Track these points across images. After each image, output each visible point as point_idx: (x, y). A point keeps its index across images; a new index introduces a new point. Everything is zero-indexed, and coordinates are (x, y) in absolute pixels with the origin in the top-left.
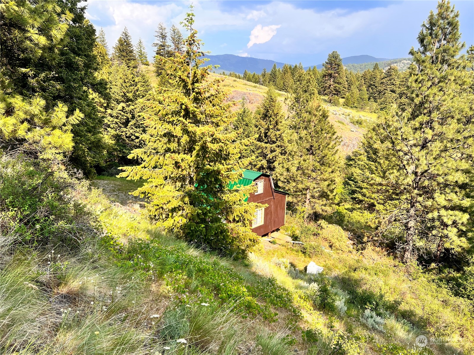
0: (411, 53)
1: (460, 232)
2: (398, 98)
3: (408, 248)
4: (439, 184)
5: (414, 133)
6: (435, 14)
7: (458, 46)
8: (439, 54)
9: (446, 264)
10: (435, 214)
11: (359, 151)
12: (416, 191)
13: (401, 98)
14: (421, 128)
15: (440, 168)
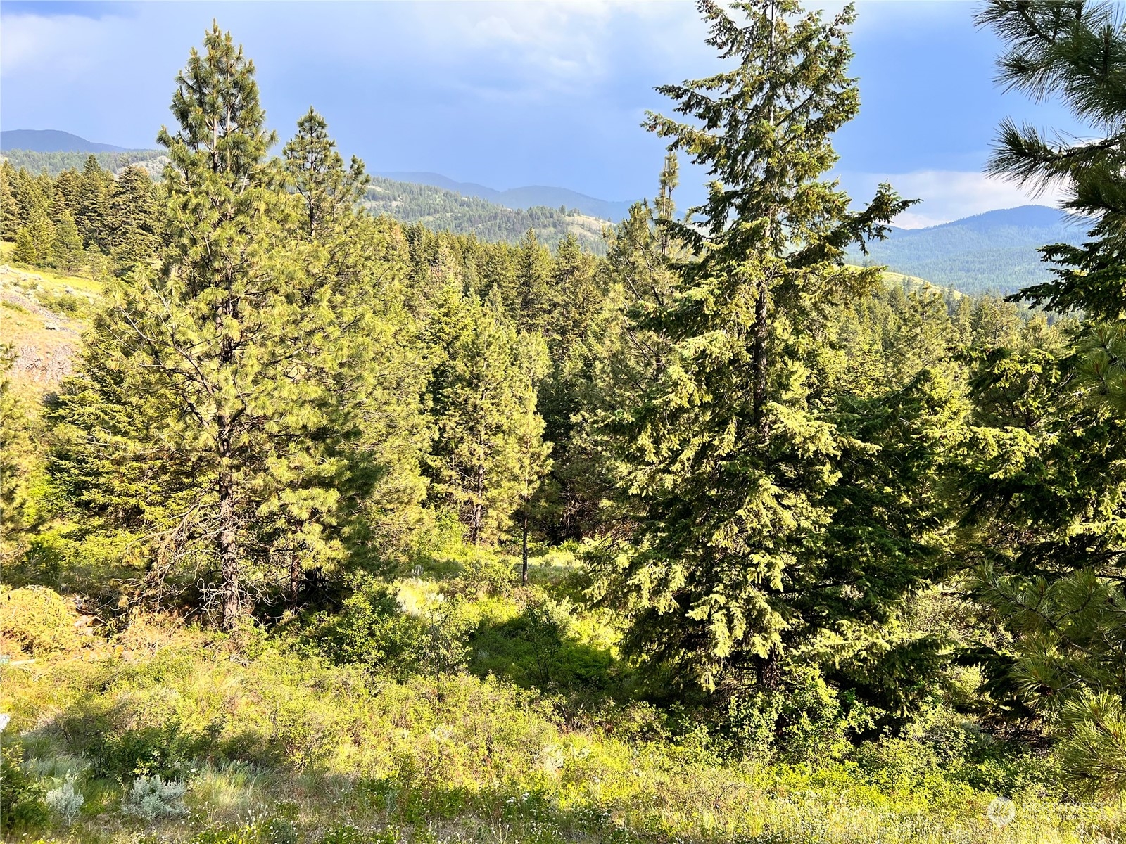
0: (163, 140)
1: (328, 531)
2: (160, 244)
3: (229, 593)
4: (271, 436)
5: (200, 328)
6: (202, 59)
7: (262, 137)
8: (226, 149)
9: (312, 604)
10: (274, 504)
11: (77, 381)
12: (226, 461)
13: (167, 246)
14: (215, 316)
15: (268, 403)
